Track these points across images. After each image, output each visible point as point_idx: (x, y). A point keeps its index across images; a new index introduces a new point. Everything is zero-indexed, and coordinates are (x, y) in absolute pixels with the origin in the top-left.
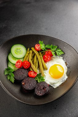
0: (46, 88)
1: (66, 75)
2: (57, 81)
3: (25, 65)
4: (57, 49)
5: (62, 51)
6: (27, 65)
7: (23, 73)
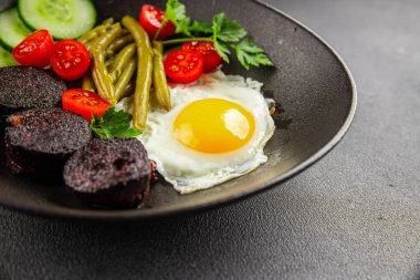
0: (134, 161)
1: (261, 151)
2: (208, 165)
3: (64, 57)
4: (241, 40)
5: (264, 53)
6: (71, 61)
7: (37, 86)
